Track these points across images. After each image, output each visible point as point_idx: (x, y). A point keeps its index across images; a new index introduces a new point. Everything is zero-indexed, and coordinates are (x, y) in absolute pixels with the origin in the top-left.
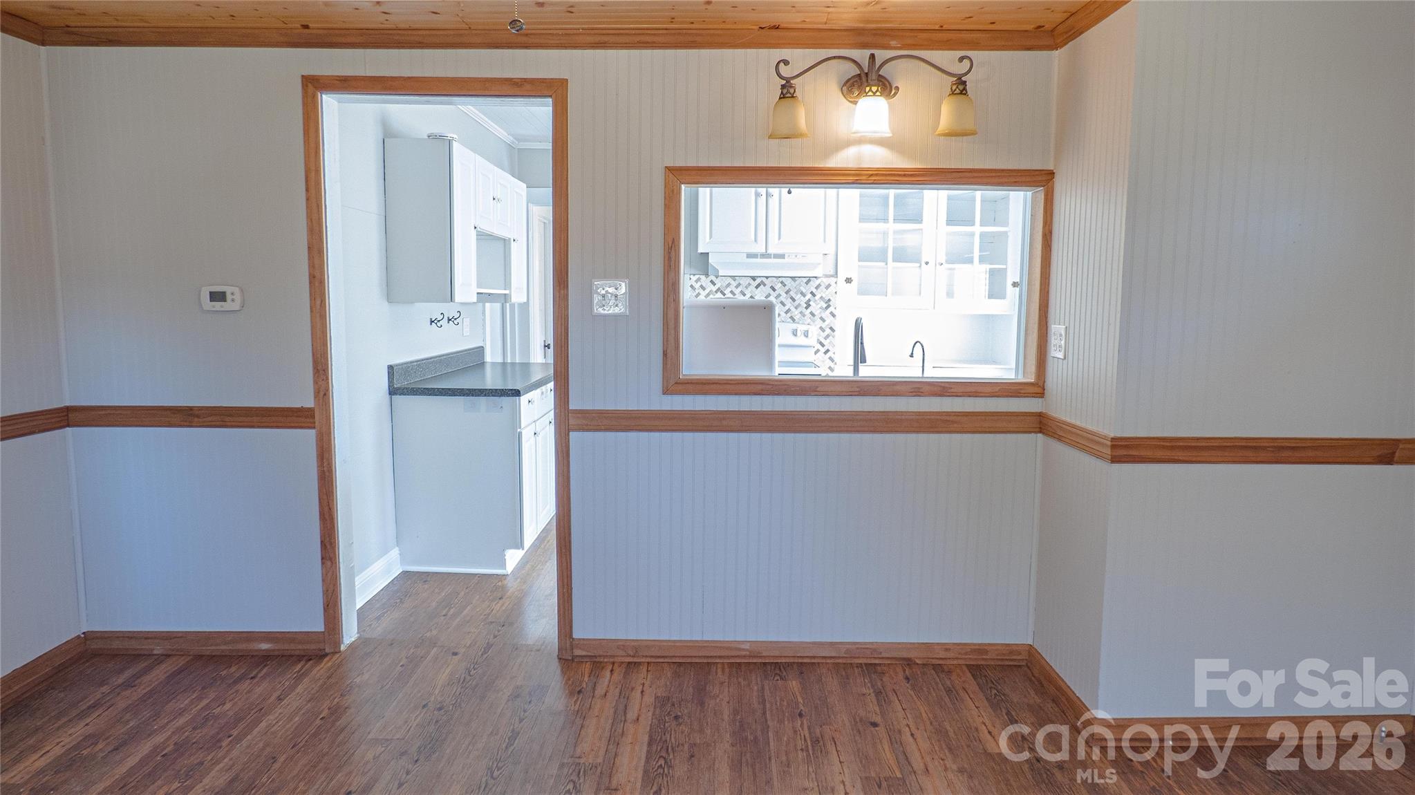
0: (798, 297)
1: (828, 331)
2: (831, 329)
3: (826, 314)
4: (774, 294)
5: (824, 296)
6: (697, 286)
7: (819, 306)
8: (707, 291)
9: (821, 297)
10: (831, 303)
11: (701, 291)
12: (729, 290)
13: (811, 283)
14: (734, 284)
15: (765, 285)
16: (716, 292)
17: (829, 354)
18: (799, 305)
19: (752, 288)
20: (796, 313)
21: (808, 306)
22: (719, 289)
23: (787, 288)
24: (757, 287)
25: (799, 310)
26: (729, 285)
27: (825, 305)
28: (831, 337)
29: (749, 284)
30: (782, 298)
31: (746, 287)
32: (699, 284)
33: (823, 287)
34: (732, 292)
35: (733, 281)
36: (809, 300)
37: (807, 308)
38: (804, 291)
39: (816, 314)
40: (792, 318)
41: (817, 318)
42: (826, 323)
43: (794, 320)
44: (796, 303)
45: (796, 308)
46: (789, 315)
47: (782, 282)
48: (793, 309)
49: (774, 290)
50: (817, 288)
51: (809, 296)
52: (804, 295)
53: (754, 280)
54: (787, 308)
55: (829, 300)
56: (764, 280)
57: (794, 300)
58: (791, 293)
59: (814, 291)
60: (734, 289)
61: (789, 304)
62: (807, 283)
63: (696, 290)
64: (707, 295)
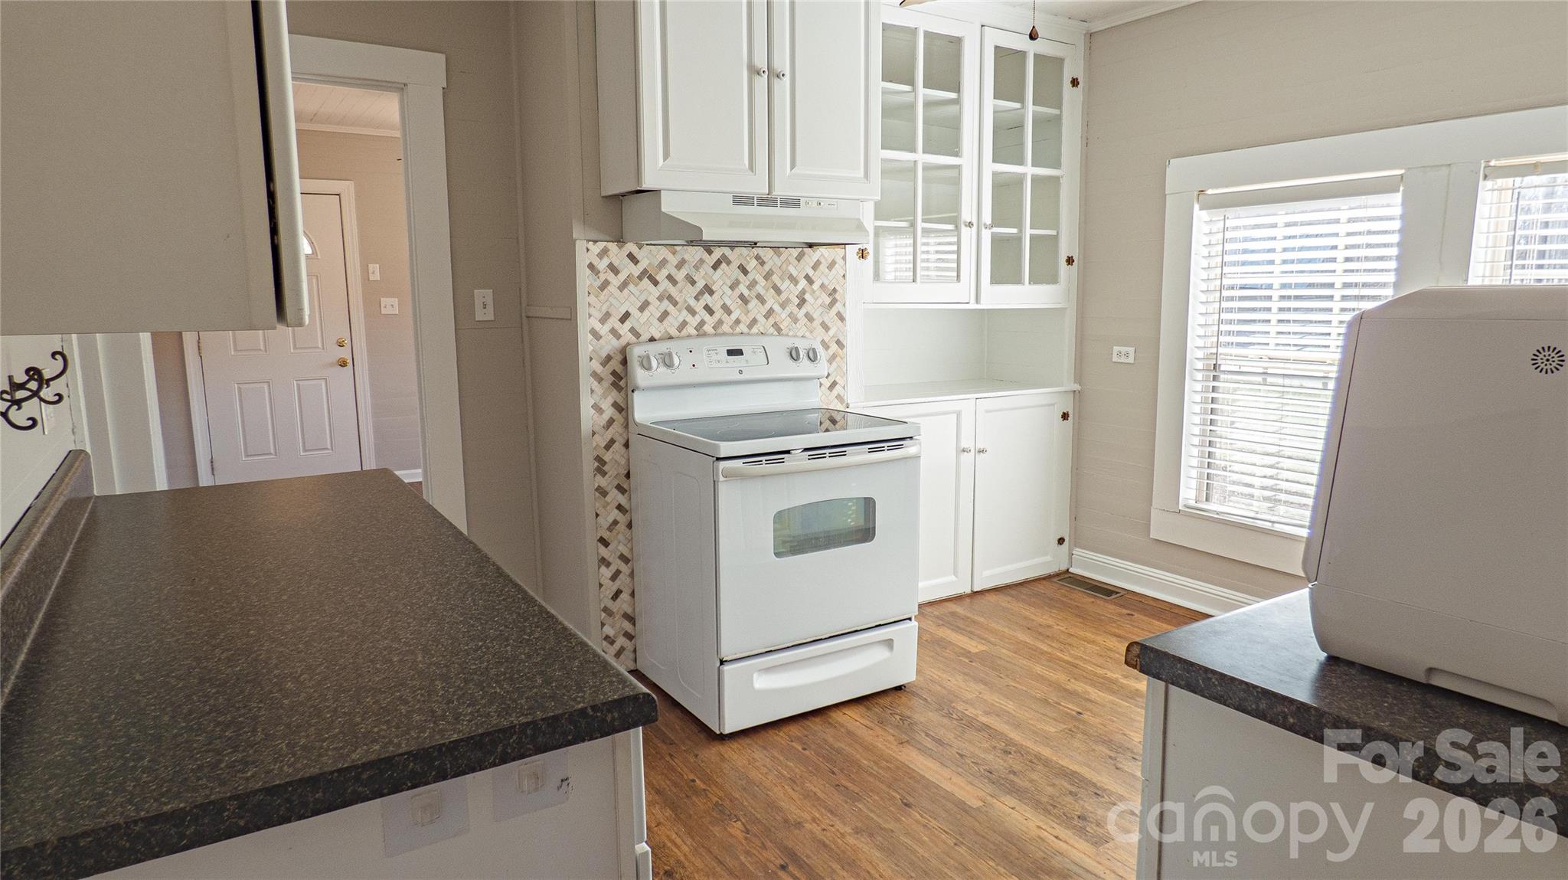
0: (785, 285)
1: (834, 347)
2: (838, 342)
3: (830, 317)
4: (745, 281)
5: (826, 282)
6: (602, 265)
7: (820, 301)
8: (622, 277)
9: (822, 286)
10: (837, 296)
11: (611, 276)
12: (665, 272)
13: (806, 257)
14: (673, 260)
15: (729, 263)
16: (640, 278)
17: (838, 389)
18: (788, 300)
19: (707, 268)
20: (782, 316)
21: (802, 302)
22: (645, 272)
23: (767, 268)
24: (715, 267)
25: (788, 310)
26: (664, 263)
27: (828, 300)
28: (838, 359)
29: (702, 261)
30: (759, 289)
31: (697, 267)
32: (606, 261)
33: (823, 268)
34: (670, 278)
35: (670, 255)
36: (803, 292)
37: (800, 306)
38: (795, 273)
39: (815, 316)
40: (776, 325)
41: (817, 323)
42: (831, 333)
43: (779, 330)
44: (784, 296)
45: (783, 306)
46: (771, 320)
47: (758, 258)
48: (776, 307)
49: (745, 272)
50: (815, 267)
51: (803, 283)
52: (794, 280)
53: (710, 252)
54: (767, 306)
55: (835, 290)
56: (727, 251)
57: (778, 291)
58: (775, 278)
59: (811, 273)
60: (674, 272)
61: (771, 302)
62: (799, 258)
63: (601, 275)
64: (623, 286)
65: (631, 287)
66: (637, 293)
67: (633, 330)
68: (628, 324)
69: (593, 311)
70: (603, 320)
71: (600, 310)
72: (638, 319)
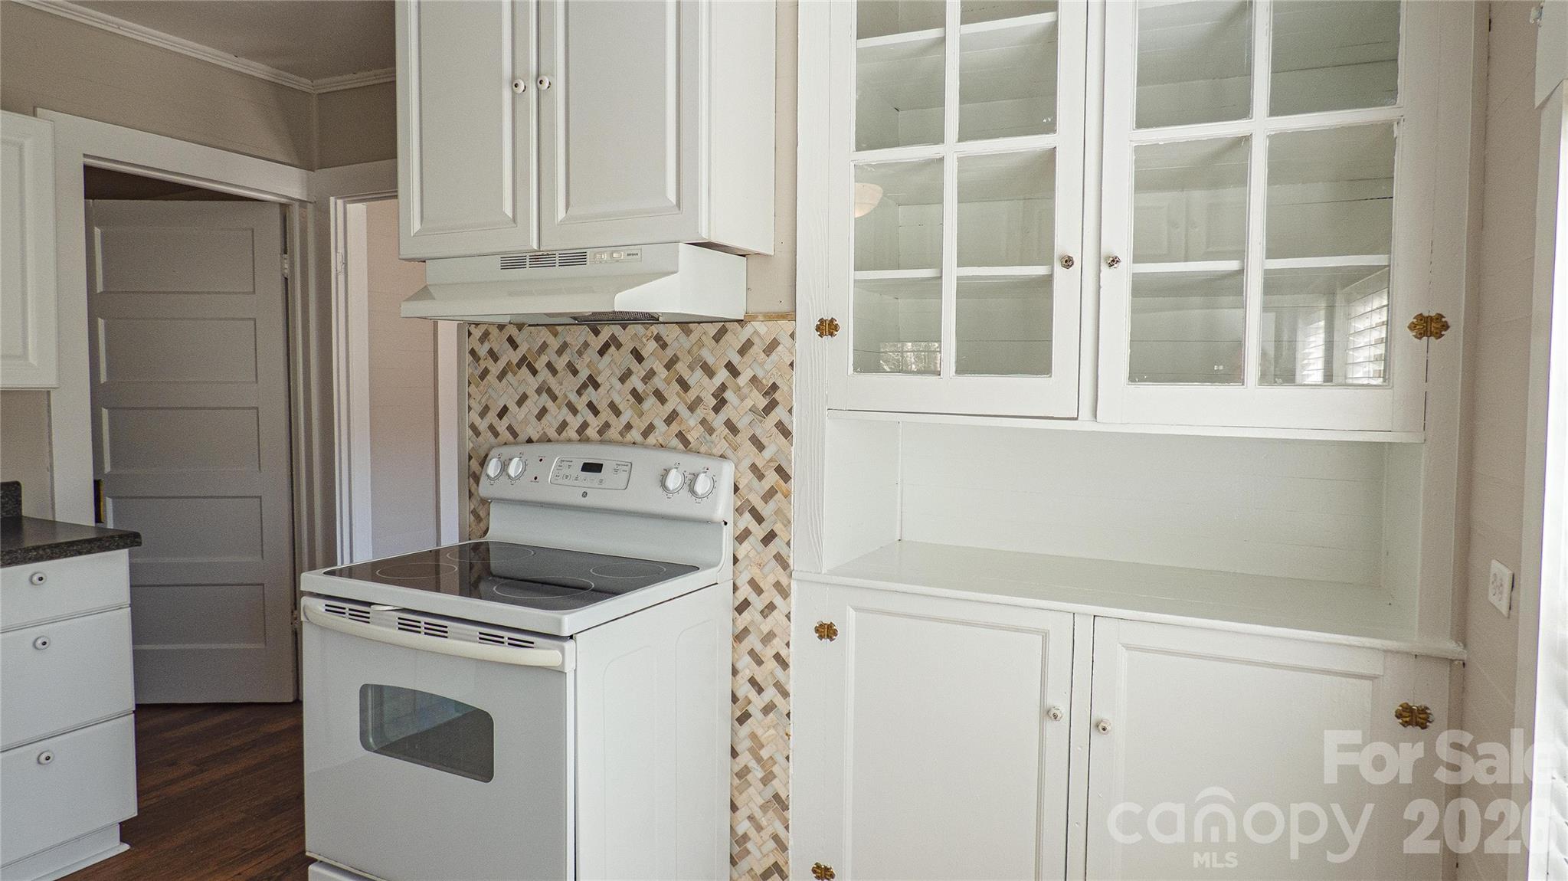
0: (695, 378)
1: (772, 478)
2: (780, 470)
3: (766, 428)
4: (639, 371)
5: (760, 374)
6: (482, 351)
7: (749, 403)
8: (501, 364)
9: (754, 380)
10: (777, 396)
11: (490, 364)
12: (544, 359)
13: (728, 336)
14: (554, 344)
15: (619, 346)
16: (519, 365)
17: (775, 546)
18: (699, 400)
19: (591, 354)
20: (691, 422)
21: (721, 403)
22: (524, 359)
23: (669, 353)
24: (602, 352)
25: (700, 412)
26: (544, 346)
27: (762, 402)
28: (779, 496)
29: (586, 345)
30: (658, 382)
31: (580, 353)
32: (486, 347)
33: (757, 350)
34: (549, 365)
35: (552, 337)
36: (723, 387)
37: (717, 409)
38: (710, 361)
39: (739, 426)
40: (681, 436)
41: (743, 438)
42: (767, 453)
43: (686, 442)
44: (692, 395)
45: (692, 408)
46: (675, 427)
47: (658, 338)
48: (683, 411)
49: (639, 357)
50: (742, 351)
51: (723, 375)
52: (710, 372)
53: (596, 333)
54: (669, 408)
55: (774, 387)
56: (616, 330)
57: (684, 386)
58: (681, 368)
59: (736, 359)
60: (554, 358)
61: (674, 402)
62: (717, 338)
63: (481, 362)
64: (502, 376)
65: (510, 375)
66: (515, 384)
67: (510, 428)
68: (505, 421)
69: (473, 404)
70: (483, 414)
71: (479, 403)
72: (517, 415)
